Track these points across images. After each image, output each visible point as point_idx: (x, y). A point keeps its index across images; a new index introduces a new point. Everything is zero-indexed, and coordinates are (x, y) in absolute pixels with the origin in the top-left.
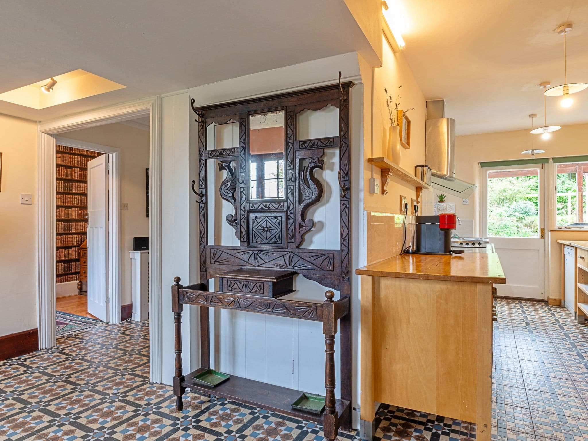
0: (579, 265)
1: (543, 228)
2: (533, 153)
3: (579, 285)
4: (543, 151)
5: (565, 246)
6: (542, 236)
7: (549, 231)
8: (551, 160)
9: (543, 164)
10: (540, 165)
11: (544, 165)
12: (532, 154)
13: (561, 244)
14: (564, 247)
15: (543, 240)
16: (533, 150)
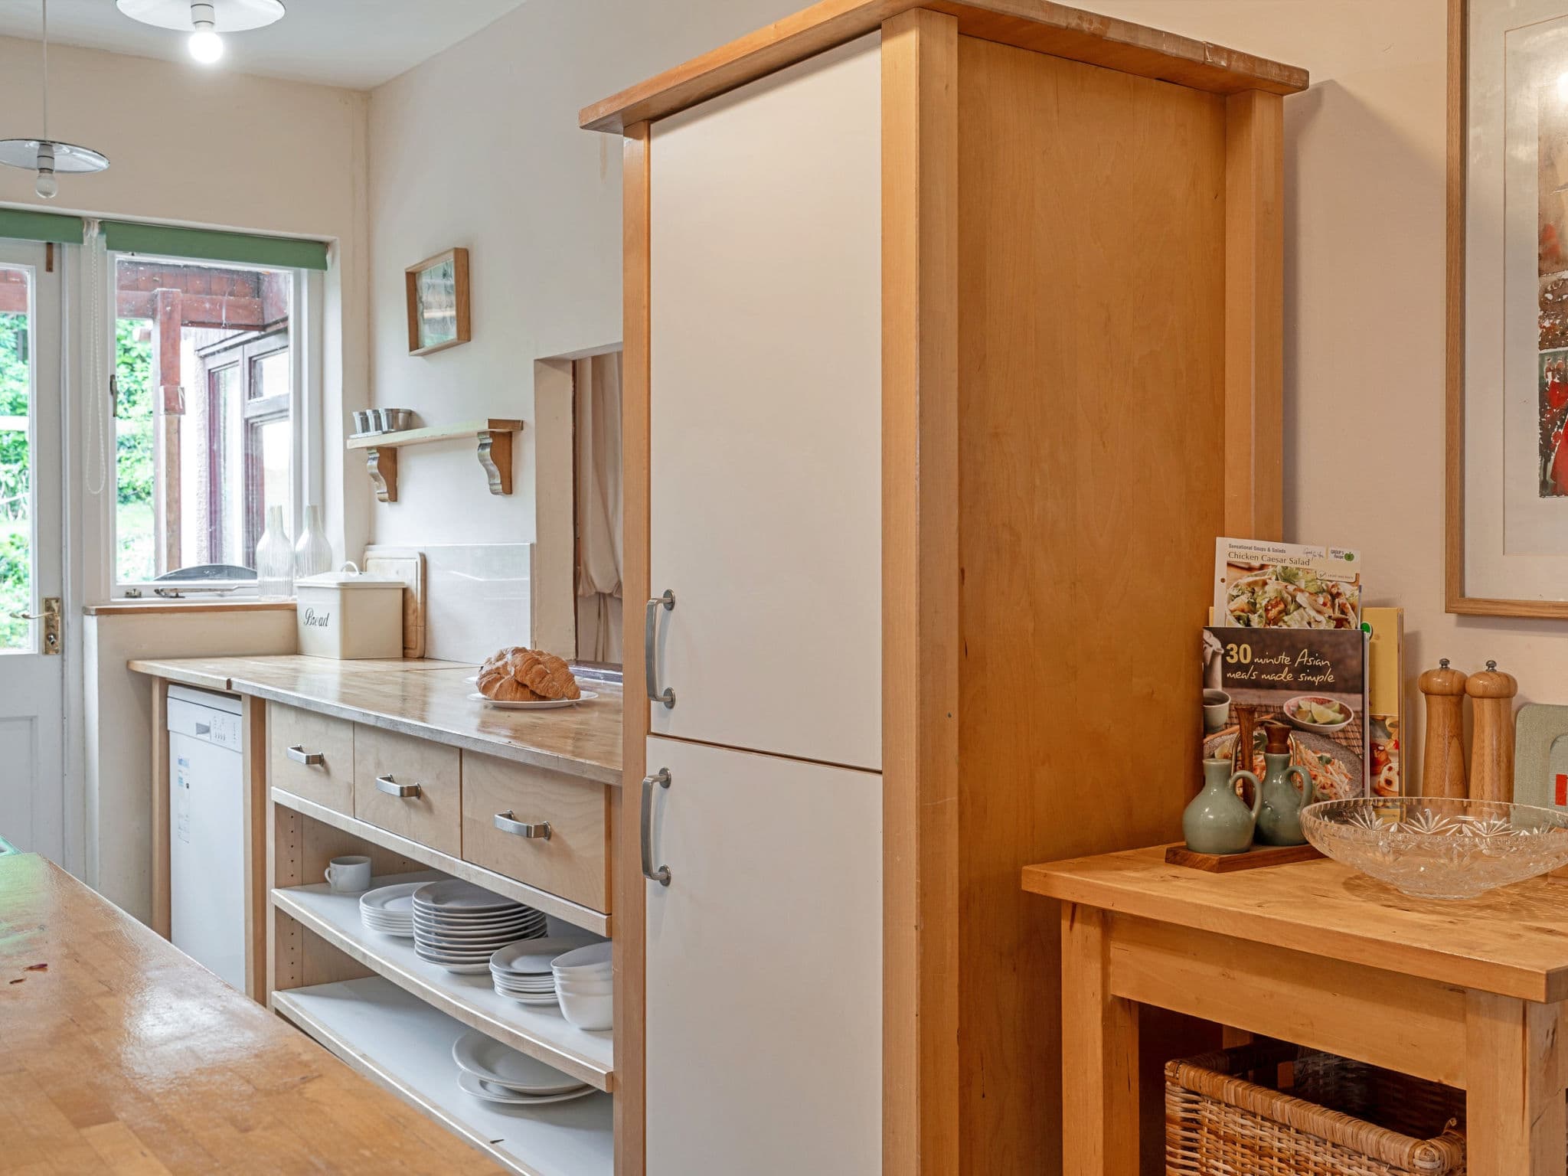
0: (277, 794)
1: (52, 593)
2: (45, 163)
3: (280, 897)
4: (103, 164)
5: (172, 691)
6: (52, 638)
7: (86, 611)
8: (95, 231)
9: (50, 245)
10: (38, 249)
11: (55, 250)
12: (42, 170)
13: (147, 679)
14: (164, 697)
15: (53, 659)
16: (45, 144)
